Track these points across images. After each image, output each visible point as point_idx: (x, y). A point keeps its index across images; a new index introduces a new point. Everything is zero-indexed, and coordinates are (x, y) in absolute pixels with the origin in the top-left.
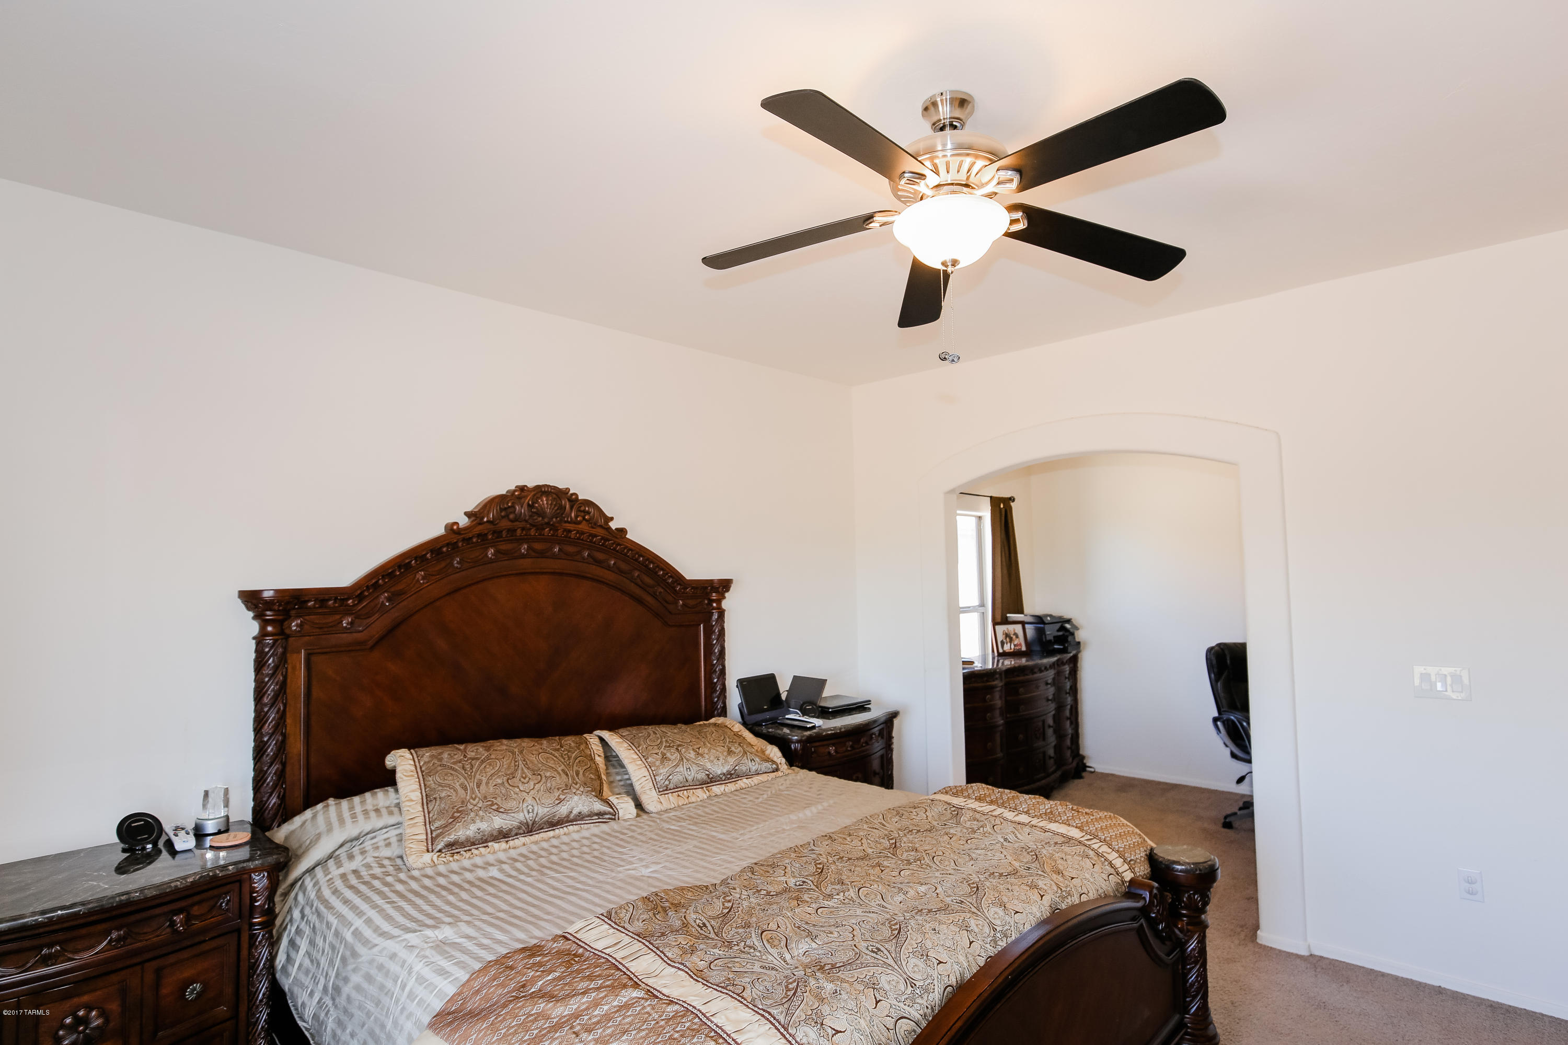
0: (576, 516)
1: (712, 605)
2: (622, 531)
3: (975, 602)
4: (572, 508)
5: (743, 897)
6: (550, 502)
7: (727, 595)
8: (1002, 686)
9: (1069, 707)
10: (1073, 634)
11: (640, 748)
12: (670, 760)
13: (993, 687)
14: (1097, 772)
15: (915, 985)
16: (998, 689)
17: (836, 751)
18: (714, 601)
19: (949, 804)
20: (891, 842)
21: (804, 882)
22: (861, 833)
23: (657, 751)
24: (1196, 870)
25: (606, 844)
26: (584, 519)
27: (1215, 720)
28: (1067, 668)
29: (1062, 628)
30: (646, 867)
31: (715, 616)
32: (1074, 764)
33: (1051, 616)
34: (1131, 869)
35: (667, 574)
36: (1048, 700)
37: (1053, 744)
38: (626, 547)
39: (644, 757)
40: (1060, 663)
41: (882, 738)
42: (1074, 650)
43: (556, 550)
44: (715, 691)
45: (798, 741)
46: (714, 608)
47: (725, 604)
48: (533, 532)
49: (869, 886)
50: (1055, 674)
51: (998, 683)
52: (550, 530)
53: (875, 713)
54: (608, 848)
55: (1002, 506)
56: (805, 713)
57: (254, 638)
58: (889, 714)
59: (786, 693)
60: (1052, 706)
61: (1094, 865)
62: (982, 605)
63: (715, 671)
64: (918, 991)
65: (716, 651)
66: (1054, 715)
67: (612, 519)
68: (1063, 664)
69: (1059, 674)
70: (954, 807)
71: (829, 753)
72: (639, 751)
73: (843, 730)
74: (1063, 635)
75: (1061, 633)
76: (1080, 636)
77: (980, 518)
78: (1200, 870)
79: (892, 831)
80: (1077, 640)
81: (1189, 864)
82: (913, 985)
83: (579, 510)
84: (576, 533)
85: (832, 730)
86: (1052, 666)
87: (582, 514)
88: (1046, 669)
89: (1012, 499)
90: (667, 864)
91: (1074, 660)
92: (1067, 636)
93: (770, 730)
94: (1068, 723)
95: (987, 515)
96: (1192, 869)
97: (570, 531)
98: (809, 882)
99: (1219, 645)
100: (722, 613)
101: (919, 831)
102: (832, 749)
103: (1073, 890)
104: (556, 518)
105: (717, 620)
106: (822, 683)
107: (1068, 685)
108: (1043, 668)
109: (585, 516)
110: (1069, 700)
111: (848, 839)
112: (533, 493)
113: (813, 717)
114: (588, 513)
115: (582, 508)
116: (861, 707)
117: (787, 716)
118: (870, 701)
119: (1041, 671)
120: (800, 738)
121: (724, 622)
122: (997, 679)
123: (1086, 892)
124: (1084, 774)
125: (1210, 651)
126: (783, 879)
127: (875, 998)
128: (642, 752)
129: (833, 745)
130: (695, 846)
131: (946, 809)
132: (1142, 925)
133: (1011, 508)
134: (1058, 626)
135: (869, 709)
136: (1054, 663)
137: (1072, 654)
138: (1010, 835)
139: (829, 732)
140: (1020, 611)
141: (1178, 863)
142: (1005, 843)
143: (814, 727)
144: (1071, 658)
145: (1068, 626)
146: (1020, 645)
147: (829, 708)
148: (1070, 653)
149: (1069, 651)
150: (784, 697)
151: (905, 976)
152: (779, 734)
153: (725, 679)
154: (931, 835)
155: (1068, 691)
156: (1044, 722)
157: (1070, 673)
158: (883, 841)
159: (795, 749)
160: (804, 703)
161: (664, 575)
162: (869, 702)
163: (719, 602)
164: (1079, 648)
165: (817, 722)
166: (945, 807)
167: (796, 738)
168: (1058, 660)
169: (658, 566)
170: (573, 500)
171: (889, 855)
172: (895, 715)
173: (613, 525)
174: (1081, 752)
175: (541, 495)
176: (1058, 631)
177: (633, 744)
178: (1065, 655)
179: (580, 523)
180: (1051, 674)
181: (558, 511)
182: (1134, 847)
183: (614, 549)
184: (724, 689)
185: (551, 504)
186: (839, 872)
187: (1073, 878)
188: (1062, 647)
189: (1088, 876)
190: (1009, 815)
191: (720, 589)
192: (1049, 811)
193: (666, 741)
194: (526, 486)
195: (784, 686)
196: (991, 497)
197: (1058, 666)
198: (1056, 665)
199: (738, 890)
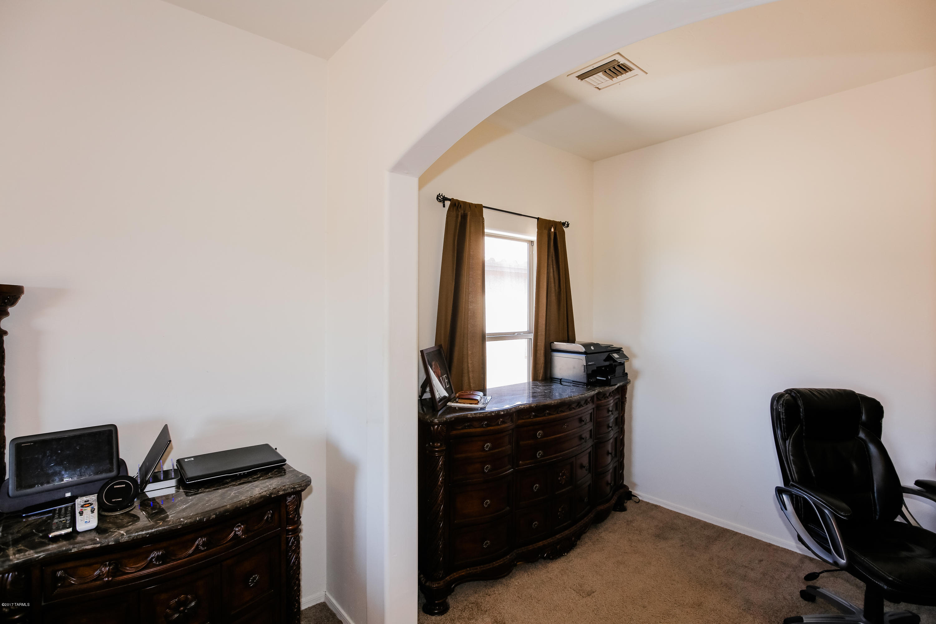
8: (513, 429)
9: (612, 441)
10: (622, 364)
14: (642, 501)
16: (508, 433)
27: (780, 492)
28: (611, 402)
29: (609, 358)
32: (615, 498)
36: (582, 439)
37: (587, 483)
40: (600, 397)
42: (621, 381)
50: (593, 409)
51: (508, 426)
53: (278, 481)
55: (552, 230)
60: (588, 444)
62: (531, 331)
66: (590, 454)
68: (606, 397)
69: (598, 408)
74: (611, 365)
75: (607, 363)
77: (532, 242)
80: (625, 371)
86: (591, 400)
88: (585, 405)
89: (565, 224)
91: (622, 391)
92: (616, 366)
94: (609, 458)
95: (533, 237)
107: (612, 418)
110: (612, 433)
122: (504, 421)
124: (628, 505)
125: (777, 398)
133: (563, 232)
134: (605, 355)
136: (592, 397)
137: (616, 387)
140: (571, 339)
144: (617, 389)
145: (616, 356)
148: (615, 384)
149: (612, 383)
155: (611, 425)
156: (574, 462)
157: (616, 405)
164: (627, 379)
168: (601, 393)
174: (625, 483)
176: (605, 360)
178: (607, 388)
180: (588, 409)
188: (605, 379)
196: (538, 219)
197: (598, 399)
198: (595, 399)
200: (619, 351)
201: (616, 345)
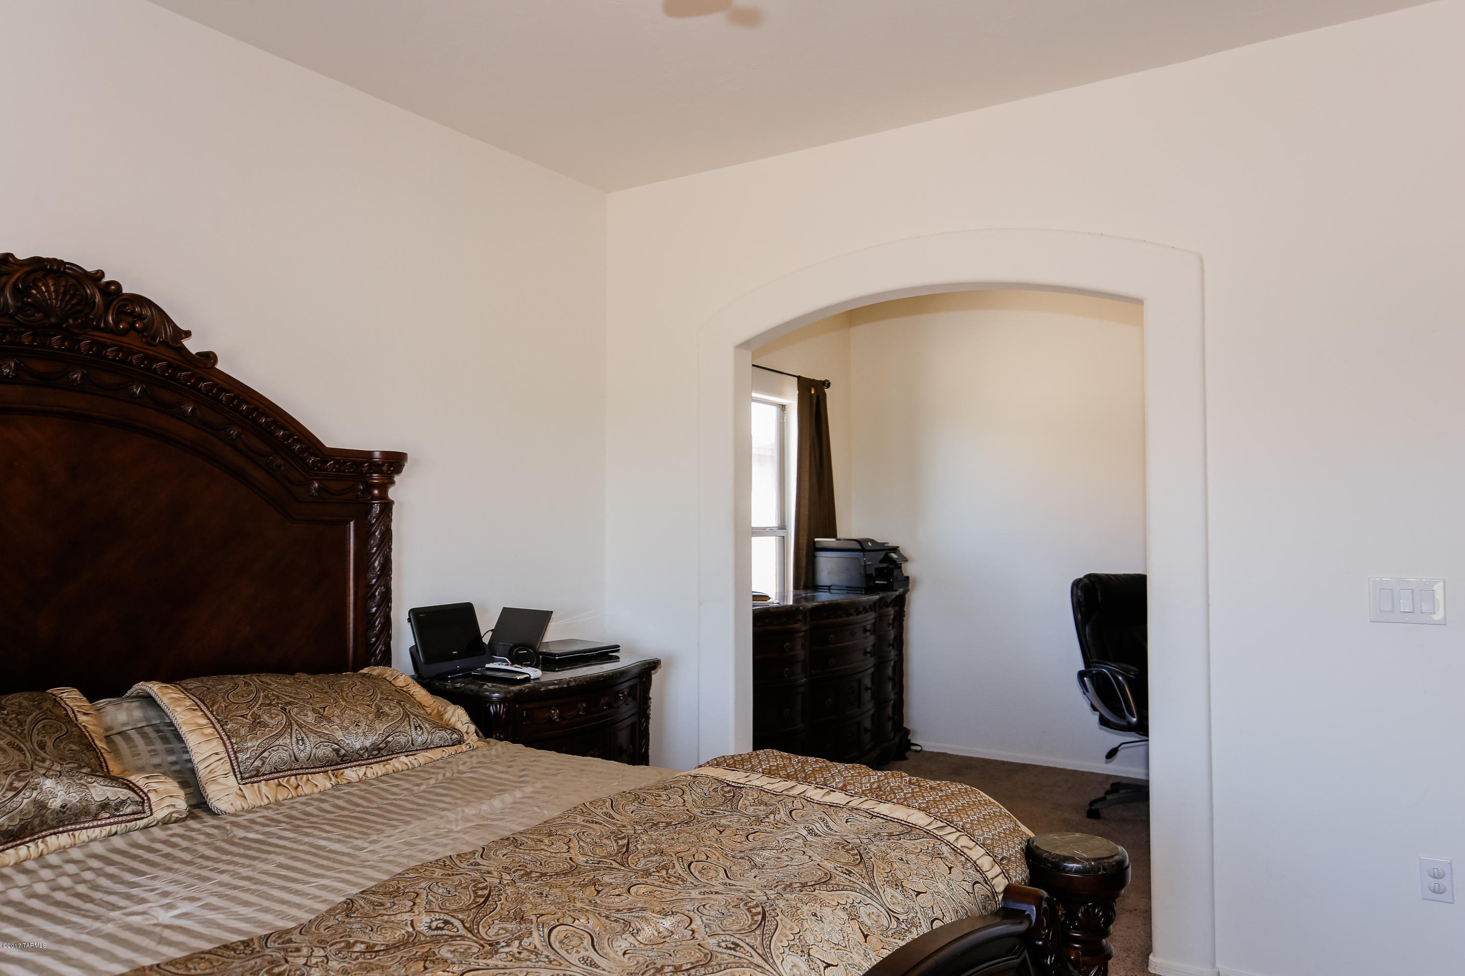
0: (117, 322)
1: (371, 493)
2: (209, 358)
3: (772, 521)
4: (107, 306)
5: (314, 961)
6: (62, 290)
7: (397, 478)
8: (806, 631)
9: (892, 663)
10: (900, 567)
11: (215, 708)
12: (266, 725)
13: (797, 631)
14: (924, 751)
16: (802, 634)
17: (561, 716)
18: (374, 486)
19: (721, 781)
20: (621, 843)
21: (446, 922)
22: (572, 831)
23: (244, 712)
24: (1099, 869)
25: (111, 870)
26: (132, 326)
27: (1081, 675)
28: (891, 611)
29: (887, 559)
30: (170, 907)
31: (377, 509)
32: (897, 740)
33: (872, 541)
34: (1005, 873)
35: (292, 435)
36: (866, 653)
37: (871, 712)
38: (215, 385)
39: (219, 722)
40: (881, 604)
41: (634, 698)
42: (901, 588)
43: (77, 376)
44: (373, 626)
45: (501, 701)
46: (375, 498)
47: (392, 493)
48: (26, 339)
49: (569, 920)
50: (875, 618)
51: (801, 626)
52: (63, 340)
53: (625, 661)
54: (111, 877)
55: (813, 392)
56: (517, 660)
58: (645, 664)
59: (490, 634)
60: (871, 661)
61: (950, 868)
62: (783, 527)
63: (373, 595)
65: (376, 564)
66: (873, 674)
67: (188, 334)
68: (887, 605)
69: (881, 617)
70: (728, 785)
71: (550, 719)
72: (212, 712)
73: (572, 684)
74: (887, 568)
75: (884, 565)
76: (910, 570)
77: (783, 407)
78: (1104, 869)
79: (624, 826)
80: (905, 575)
81: (1087, 860)
83: (121, 313)
84: (118, 351)
85: (555, 684)
86: (873, 606)
87: (130, 319)
88: (865, 610)
89: (826, 384)
90: (214, 900)
91: (900, 602)
92: (892, 570)
93: (458, 685)
94: (890, 685)
95: (792, 401)
96: (1092, 867)
97: (106, 346)
98: (457, 923)
99: (1089, 577)
100: (387, 506)
101: (668, 824)
102: (555, 714)
103: (920, 912)
104: (75, 319)
105: (378, 517)
106: (546, 616)
107: (892, 634)
108: (861, 609)
109: (135, 323)
110: (893, 654)
111: (546, 841)
112: (26, 269)
113: (527, 666)
114: (141, 317)
115: (129, 309)
116: (606, 654)
117: (487, 666)
118: (618, 646)
119: (858, 613)
120: (502, 695)
121: (391, 520)
122: (800, 621)
123: (941, 916)
124: (908, 754)
125: (1077, 584)
126: (407, 917)
128: (218, 714)
129: (557, 707)
130: (280, 866)
131: (715, 790)
132: (1025, 959)
133: (825, 395)
134: (881, 555)
135: (617, 658)
136: (875, 603)
137: (897, 593)
138: (817, 825)
139: (551, 687)
140: (833, 534)
141: (1072, 860)
142: (809, 838)
143: (528, 680)
144: (897, 597)
145: (894, 556)
147: (554, 655)
148: (896, 591)
149: (895, 588)
150: (486, 640)
152: (472, 690)
153: (390, 608)
154: (688, 829)
155: (891, 643)
156: (859, 681)
157: (894, 619)
158: (607, 842)
159: (496, 712)
160: (515, 646)
161: (285, 437)
162: (616, 648)
163: (383, 488)
164: (908, 585)
165: (534, 673)
166: (714, 786)
167: (497, 695)
168: (880, 599)
169: (274, 422)
170: (113, 291)
171: (615, 865)
172: (654, 665)
173: (192, 346)
174: (905, 726)
175: (44, 277)
176: (881, 562)
177: (203, 702)
178: (890, 593)
179: (125, 332)
180: (870, 618)
181: (78, 308)
182: (1006, 838)
183: (194, 387)
184: (387, 623)
185: (65, 294)
186: (520, 899)
187: (919, 893)
188: (886, 583)
189: (942, 887)
190: (816, 794)
191: (385, 468)
192: (875, 786)
193: (266, 697)
194: (11, 255)
195: (487, 623)
196: (799, 377)
197: (881, 607)
198: (877, 605)
199: (305, 951)
200: (895, 549)
201: (892, 543)
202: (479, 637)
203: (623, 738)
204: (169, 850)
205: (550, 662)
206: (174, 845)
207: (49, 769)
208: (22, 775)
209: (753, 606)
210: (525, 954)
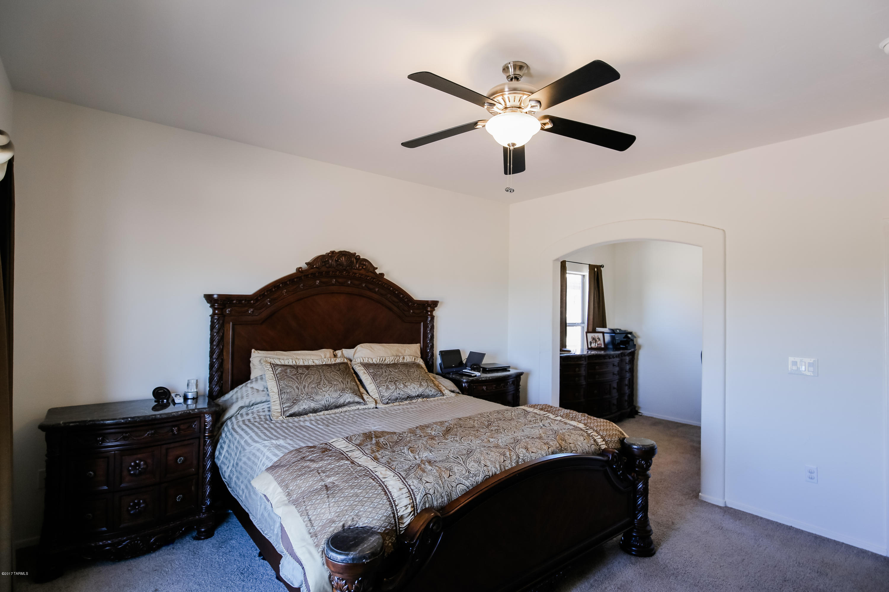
0: (359, 267)
1: (428, 313)
2: (382, 275)
3: (580, 321)
4: (357, 262)
5: (408, 436)
6: (346, 259)
7: (436, 308)
8: (586, 364)
9: (628, 379)
10: (632, 340)
13: (582, 364)
14: (644, 416)
15: (470, 472)
16: (584, 365)
17: (486, 389)
18: (429, 311)
19: (524, 410)
20: (489, 423)
21: (438, 433)
22: (476, 419)
24: (643, 448)
25: (360, 417)
26: (363, 267)
28: (627, 359)
29: (626, 337)
30: (375, 426)
31: (429, 319)
32: (629, 410)
33: (620, 330)
34: (607, 443)
35: (405, 297)
36: (614, 374)
37: (616, 397)
38: (384, 282)
40: (622, 355)
41: (514, 385)
42: (633, 348)
43: (349, 282)
44: (428, 356)
45: (466, 382)
46: (429, 315)
47: (434, 313)
48: (338, 273)
49: (467, 436)
50: (619, 360)
51: (584, 363)
52: (346, 273)
53: (512, 372)
54: (360, 419)
55: (596, 270)
56: (473, 369)
57: (210, 316)
58: (518, 373)
59: (466, 360)
60: (617, 377)
61: (584, 439)
62: (583, 323)
63: (429, 346)
64: (471, 475)
65: (429, 336)
66: (618, 382)
67: (377, 268)
68: (625, 356)
69: (622, 361)
70: (527, 411)
71: (483, 389)
73: (490, 378)
74: (627, 340)
75: (625, 339)
76: (640, 341)
77: (584, 276)
78: (645, 448)
79: (491, 419)
80: (635, 344)
81: (640, 445)
82: (469, 472)
83: (360, 264)
84: (359, 275)
85: (485, 378)
86: (618, 356)
87: (362, 266)
88: (613, 357)
89: (602, 266)
90: (384, 426)
91: (633, 354)
92: (629, 341)
93: (454, 376)
94: (627, 388)
95: (587, 274)
96: (641, 448)
97: (356, 274)
98: (440, 433)
100: (433, 318)
101: (504, 420)
102: (484, 388)
103: (569, 448)
104: (349, 267)
105: (430, 321)
106: (483, 355)
107: (628, 367)
109: (363, 266)
110: (628, 375)
111: (468, 420)
112: (338, 255)
113: (476, 371)
114: (365, 265)
115: (362, 263)
116: (505, 369)
117: (463, 371)
118: (510, 366)
119: (610, 358)
120: (467, 381)
121: (434, 322)
122: (583, 360)
124: (636, 416)
126: (430, 432)
127: (449, 474)
129: (485, 385)
130: (400, 421)
131: (522, 412)
132: (606, 469)
133: (601, 271)
134: (624, 335)
135: (509, 371)
136: (619, 355)
137: (630, 351)
138: (547, 424)
139: (483, 379)
140: (604, 326)
141: (635, 445)
142: (543, 427)
143: (476, 376)
144: (630, 352)
145: (630, 336)
146: (601, 344)
147: (487, 368)
148: (630, 350)
150: (464, 362)
151: (466, 468)
152: (457, 378)
153: (433, 350)
154: (509, 422)
155: (627, 370)
156: (610, 385)
157: (630, 361)
158: (485, 422)
159: (465, 386)
160: (472, 365)
161: (403, 297)
162: (509, 367)
163: (432, 312)
164: (637, 348)
165: (478, 374)
166: (522, 411)
167: (465, 380)
168: (622, 353)
169: (400, 292)
170: (358, 258)
171: (485, 427)
172: (521, 374)
173: (378, 272)
174: (634, 404)
175: (342, 256)
176: (624, 338)
178: (626, 351)
179: (361, 270)
180: (617, 360)
181: (350, 264)
182: (613, 436)
183: (378, 283)
184: (433, 355)
185: (347, 260)
186: (457, 431)
187: (570, 443)
188: (624, 346)
189: (579, 443)
190: (552, 416)
191: (432, 306)
194: (334, 251)
195: (464, 357)
196: (589, 265)
197: (622, 356)
198: (620, 356)
199: (407, 433)
200: (631, 333)
201: (630, 330)
202: (462, 361)
203: (510, 398)
204: (373, 414)
205: (485, 371)
206: (375, 413)
207: (348, 391)
208: (342, 392)
209: (560, 354)
210: (454, 441)
